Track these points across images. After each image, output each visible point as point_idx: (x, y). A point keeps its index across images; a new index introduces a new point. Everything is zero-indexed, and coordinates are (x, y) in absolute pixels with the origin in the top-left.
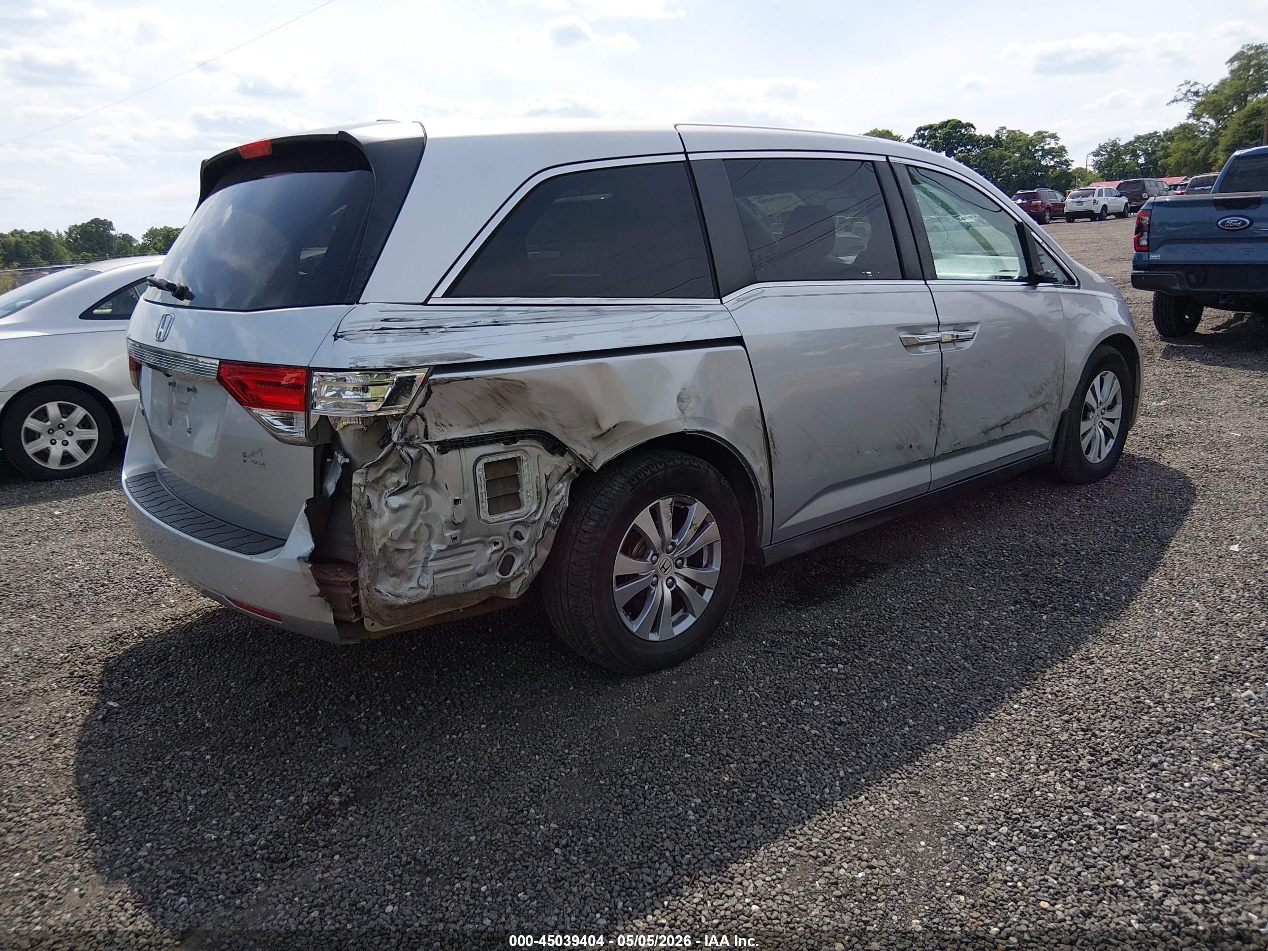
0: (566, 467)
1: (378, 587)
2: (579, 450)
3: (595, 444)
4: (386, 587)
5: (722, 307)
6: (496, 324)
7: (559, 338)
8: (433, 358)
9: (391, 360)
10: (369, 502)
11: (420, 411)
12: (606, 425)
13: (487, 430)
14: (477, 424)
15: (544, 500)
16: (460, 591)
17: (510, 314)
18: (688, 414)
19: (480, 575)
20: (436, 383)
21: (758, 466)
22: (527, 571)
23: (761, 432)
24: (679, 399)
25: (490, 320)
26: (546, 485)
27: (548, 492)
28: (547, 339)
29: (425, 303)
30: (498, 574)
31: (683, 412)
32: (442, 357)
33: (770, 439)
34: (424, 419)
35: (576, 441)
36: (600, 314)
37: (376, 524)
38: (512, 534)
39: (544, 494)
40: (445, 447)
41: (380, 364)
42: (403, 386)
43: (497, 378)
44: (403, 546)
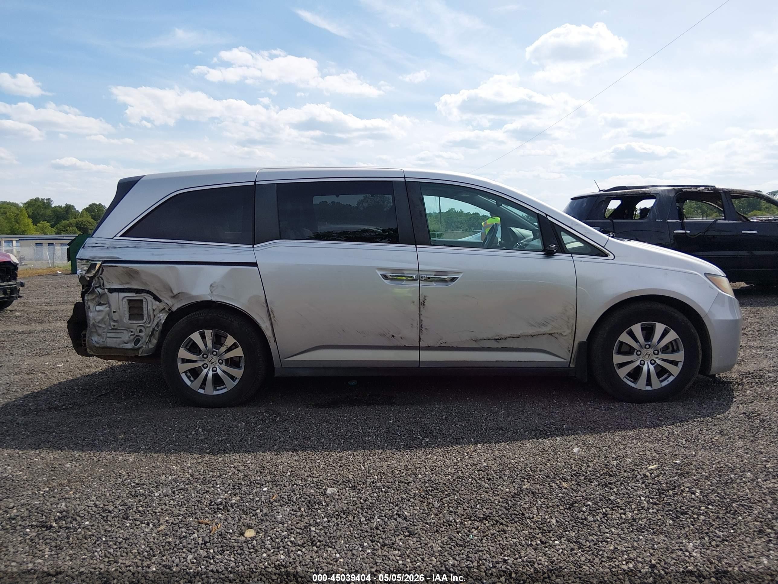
0: (163, 307)
1: (92, 338)
2: (166, 301)
3: (173, 300)
4: (95, 338)
5: (252, 249)
6: (135, 248)
7: (158, 255)
8: (104, 258)
9: (91, 257)
10: (89, 306)
11: (101, 276)
12: (175, 292)
13: (126, 287)
14: (123, 284)
15: (152, 320)
16: (117, 347)
17: (143, 244)
18: (214, 293)
19: (126, 343)
20: (105, 266)
21: (265, 325)
22: (144, 346)
23: (266, 309)
24: (211, 286)
25: (133, 246)
26: (153, 313)
27: (154, 316)
28: (153, 254)
29: (112, 239)
30: (133, 344)
31: (212, 292)
32: (108, 258)
33: (271, 313)
34: (102, 279)
35: (164, 297)
36: (182, 247)
37: (91, 315)
38: (138, 331)
39: (152, 317)
40: (111, 291)
41: (87, 258)
42: (93, 266)
43: (127, 267)
44: (100, 325)
